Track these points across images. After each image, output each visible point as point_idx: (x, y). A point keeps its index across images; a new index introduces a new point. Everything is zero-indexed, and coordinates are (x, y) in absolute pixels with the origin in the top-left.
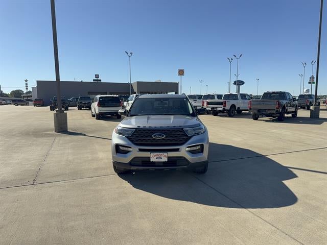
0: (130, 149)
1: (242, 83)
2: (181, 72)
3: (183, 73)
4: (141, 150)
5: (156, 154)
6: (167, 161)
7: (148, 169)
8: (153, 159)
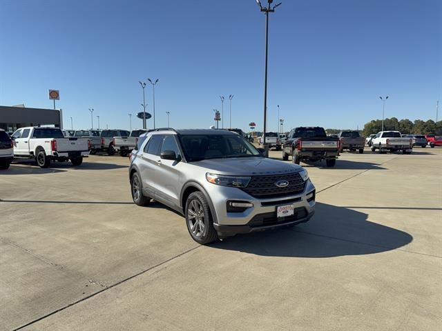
0: (247, 205)
1: (148, 116)
2: (54, 95)
3: (58, 95)
4: (264, 204)
5: (282, 207)
6: (293, 213)
7: (270, 229)
8: (280, 214)
